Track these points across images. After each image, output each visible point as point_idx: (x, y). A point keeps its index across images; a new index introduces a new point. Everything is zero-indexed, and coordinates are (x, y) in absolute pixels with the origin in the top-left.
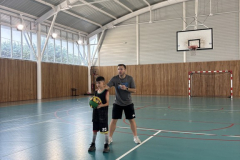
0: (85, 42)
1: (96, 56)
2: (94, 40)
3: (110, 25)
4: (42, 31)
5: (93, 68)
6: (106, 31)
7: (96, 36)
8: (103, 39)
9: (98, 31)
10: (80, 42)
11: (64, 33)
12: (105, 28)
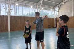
0: (54, 10)
1: (57, 14)
2: (57, 9)
3: (62, 3)
4: (38, 8)
5: (56, 18)
6: (61, 5)
8: (59, 8)
9: (58, 5)
10: (51, 10)
11: (46, 8)
12: (60, 4)
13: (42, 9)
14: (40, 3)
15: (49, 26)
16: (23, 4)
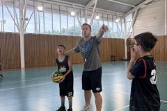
0: (123, 21)
2: (129, 18)
3: (142, 5)
4: (88, 15)
6: (139, 10)
7: (131, 15)
9: (133, 10)
10: (117, 21)
11: (105, 16)
12: (138, 7)
13: (97, 17)
14: (93, 6)
15: (112, 56)
16: (54, 7)
